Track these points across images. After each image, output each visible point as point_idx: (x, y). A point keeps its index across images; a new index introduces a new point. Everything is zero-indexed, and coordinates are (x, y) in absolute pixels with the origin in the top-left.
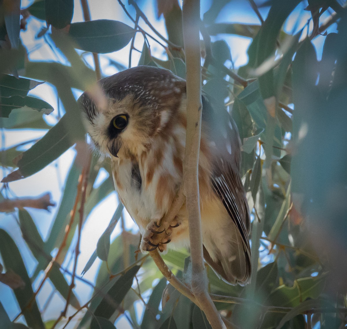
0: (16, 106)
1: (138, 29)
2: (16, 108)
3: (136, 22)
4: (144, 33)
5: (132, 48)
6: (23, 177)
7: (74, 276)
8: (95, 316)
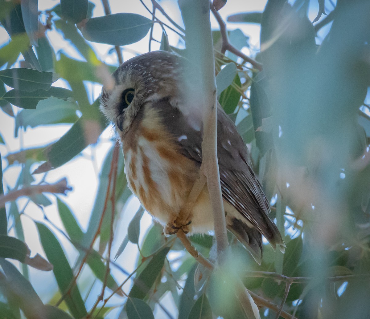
0: (43, 97)
1: (155, 20)
2: (43, 99)
3: (153, 14)
4: (161, 24)
5: (151, 39)
6: (53, 168)
7: (108, 261)
8: (130, 298)
